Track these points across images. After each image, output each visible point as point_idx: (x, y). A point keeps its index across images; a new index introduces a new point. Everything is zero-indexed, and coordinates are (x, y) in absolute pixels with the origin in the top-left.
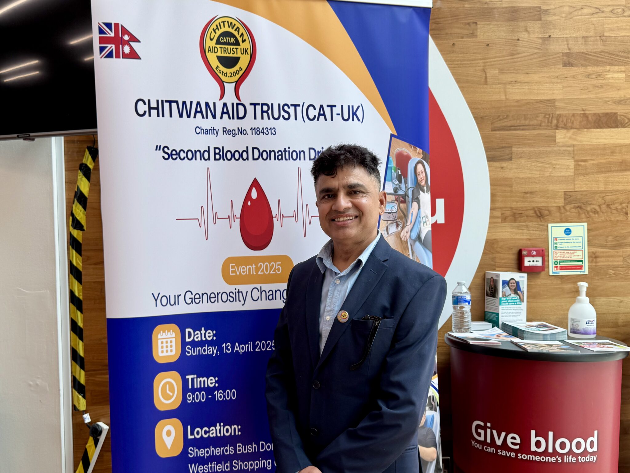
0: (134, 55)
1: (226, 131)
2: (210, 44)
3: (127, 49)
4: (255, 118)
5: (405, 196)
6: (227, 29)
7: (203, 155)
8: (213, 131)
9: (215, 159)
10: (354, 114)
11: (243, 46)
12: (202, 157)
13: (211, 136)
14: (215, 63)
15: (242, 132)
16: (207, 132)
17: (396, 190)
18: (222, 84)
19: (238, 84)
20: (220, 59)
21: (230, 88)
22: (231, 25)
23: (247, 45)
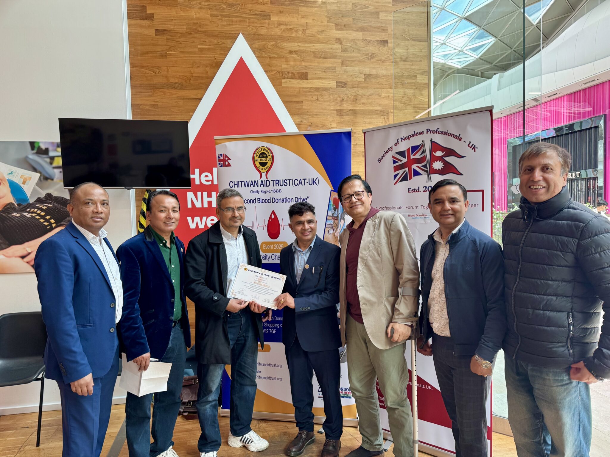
0: (229, 165)
1: (262, 191)
2: (256, 158)
3: (227, 163)
4: (273, 186)
5: (337, 217)
6: (263, 151)
7: (253, 201)
8: (257, 192)
9: (258, 203)
10: (314, 182)
11: (269, 157)
12: (253, 202)
13: (257, 194)
14: (258, 165)
15: (268, 192)
16: (255, 192)
17: (333, 214)
18: (260, 173)
19: (267, 172)
20: (260, 163)
21: (264, 174)
22: (264, 150)
23: (270, 157)
